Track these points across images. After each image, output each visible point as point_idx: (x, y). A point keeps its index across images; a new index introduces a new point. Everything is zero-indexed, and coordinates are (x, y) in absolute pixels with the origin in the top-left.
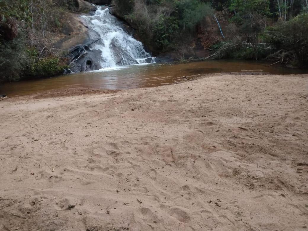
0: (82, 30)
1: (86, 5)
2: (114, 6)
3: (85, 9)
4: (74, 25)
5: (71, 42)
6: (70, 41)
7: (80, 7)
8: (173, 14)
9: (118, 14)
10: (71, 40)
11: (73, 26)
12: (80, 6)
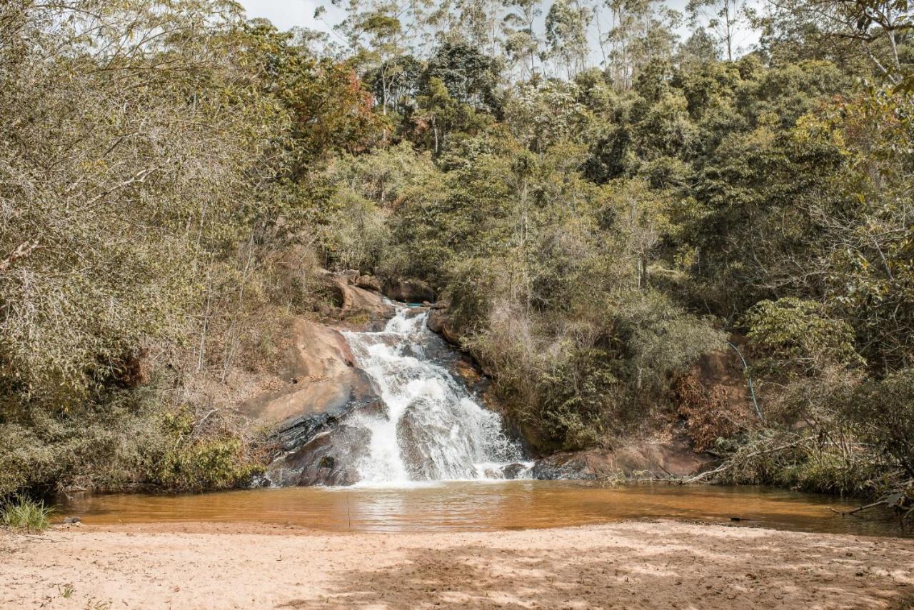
0: (333, 372)
1: (364, 302)
2: (444, 307)
3: (359, 312)
4: (313, 356)
5: (292, 401)
6: (292, 398)
7: (347, 308)
8: (601, 341)
9: (449, 332)
10: (294, 395)
11: (310, 358)
12: (348, 303)
